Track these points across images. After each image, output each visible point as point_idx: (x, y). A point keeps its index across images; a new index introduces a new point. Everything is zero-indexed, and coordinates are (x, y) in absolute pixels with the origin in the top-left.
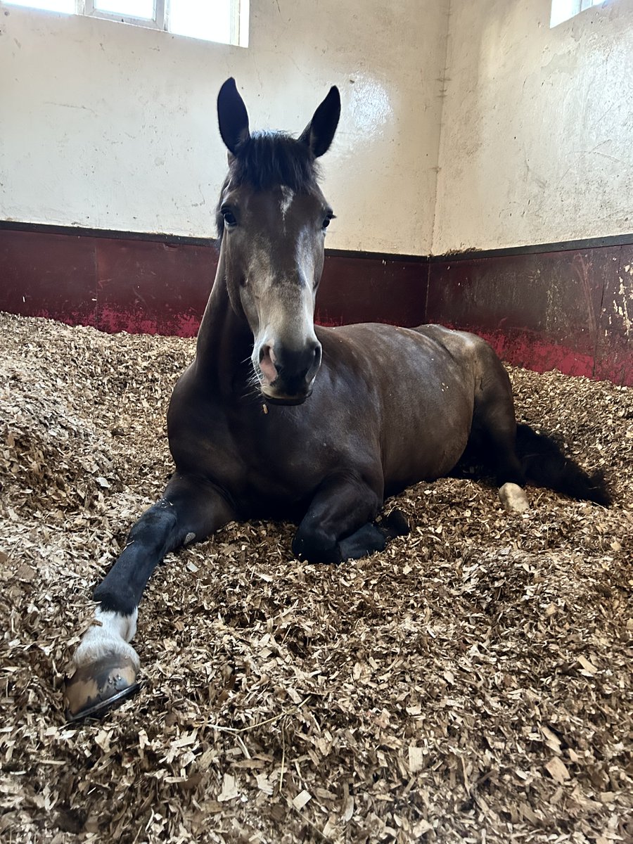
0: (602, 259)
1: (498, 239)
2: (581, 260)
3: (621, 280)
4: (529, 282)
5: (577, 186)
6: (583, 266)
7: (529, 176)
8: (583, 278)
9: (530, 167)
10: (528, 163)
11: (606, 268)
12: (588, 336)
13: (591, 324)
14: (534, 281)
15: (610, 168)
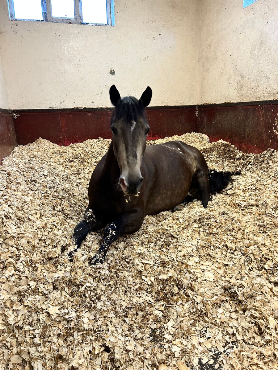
0: (268, 110)
1: (225, 99)
2: (260, 110)
3: (276, 119)
4: (239, 118)
5: (257, 78)
6: (260, 112)
7: (237, 73)
8: (260, 117)
9: (237, 69)
10: (236, 67)
11: (269, 113)
12: (263, 142)
13: (264, 137)
14: (241, 118)
15: (270, 71)
